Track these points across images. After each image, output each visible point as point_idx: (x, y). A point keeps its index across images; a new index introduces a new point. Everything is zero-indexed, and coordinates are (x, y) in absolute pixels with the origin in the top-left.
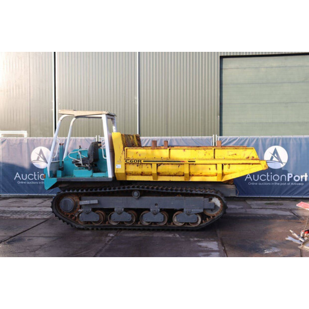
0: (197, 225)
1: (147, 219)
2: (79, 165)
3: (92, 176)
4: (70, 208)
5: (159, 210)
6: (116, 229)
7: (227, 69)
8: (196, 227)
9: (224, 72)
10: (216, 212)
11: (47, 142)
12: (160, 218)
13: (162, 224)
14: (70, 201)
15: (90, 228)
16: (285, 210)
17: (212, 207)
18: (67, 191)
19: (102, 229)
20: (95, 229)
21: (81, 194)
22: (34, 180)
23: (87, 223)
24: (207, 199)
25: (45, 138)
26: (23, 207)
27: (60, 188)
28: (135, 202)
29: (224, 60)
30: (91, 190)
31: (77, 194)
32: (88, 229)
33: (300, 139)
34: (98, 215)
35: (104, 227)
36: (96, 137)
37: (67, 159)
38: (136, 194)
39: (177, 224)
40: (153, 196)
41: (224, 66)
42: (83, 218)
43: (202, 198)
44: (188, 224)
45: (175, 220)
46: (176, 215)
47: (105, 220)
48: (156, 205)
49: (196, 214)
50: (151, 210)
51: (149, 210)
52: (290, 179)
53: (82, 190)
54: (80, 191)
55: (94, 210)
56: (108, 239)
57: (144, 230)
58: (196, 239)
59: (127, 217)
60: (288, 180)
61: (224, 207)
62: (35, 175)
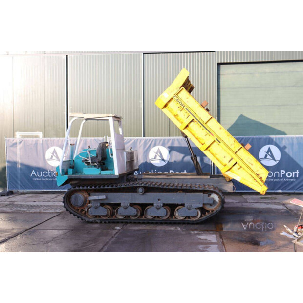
0: (197, 219)
1: (150, 213)
2: (88, 163)
3: (100, 174)
4: (80, 203)
5: (162, 205)
6: (122, 223)
7: (224, 74)
8: (196, 221)
9: (222, 77)
10: (215, 207)
11: (60, 142)
12: (163, 213)
13: (165, 218)
14: (80, 197)
15: (99, 222)
16: (279, 204)
17: (211, 202)
18: (77, 188)
19: (109, 223)
20: (103, 222)
21: (91, 190)
22: (48, 177)
23: (96, 216)
24: (206, 195)
25: (58, 138)
26: (39, 201)
27: (71, 184)
28: (140, 198)
29: (222, 66)
30: (99, 187)
31: (87, 190)
32: (97, 223)
33: (292, 139)
34: (106, 210)
35: (112, 221)
36: (105, 138)
37: (77, 157)
38: (140, 190)
39: (178, 218)
40: (157, 192)
41: (222, 72)
42: (93, 212)
43: (202, 193)
44: (189, 218)
45: (177, 214)
46: (178, 210)
47: (113, 214)
48: (159, 200)
49: (196, 208)
50: (155, 205)
51: (152, 205)
52: (283, 175)
53: (91, 187)
54: (89, 188)
55: (102, 205)
56: (114, 232)
57: (148, 223)
58: (196, 232)
59: (132, 211)
60: (281, 176)
61: (223, 202)
62: (49, 172)
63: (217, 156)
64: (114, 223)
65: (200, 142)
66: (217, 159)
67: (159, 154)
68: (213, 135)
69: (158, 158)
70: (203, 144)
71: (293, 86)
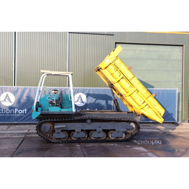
0: (122, 139)
1: (94, 136)
2: (53, 104)
3: (60, 111)
5: (102, 130)
6: (77, 142)
8: (122, 140)
10: (133, 131)
11: (12, 89)
12: (102, 135)
13: (103, 139)
14: (47, 126)
15: (61, 142)
17: (131, 128)
19: (68, 142)
20: (64, 143)
22: (2, 114)
23: (57, 139)
28: (87, 126)
30: (62, 119)
32: (59, 143)
34: (65, 134)
38: (89, 121)
39: (111, 138)
40: (98, 122)
42: (56, 136)
43: (126, 123)
44: (117, 138)
45: (110, 136)
47: (69, 136)
48: (100, 127)
49: (122, 132)
50: (97, 130)
51: (95, 130)
53: (56, 119)
55: (62, 131)
57: (94, 142)
59: (83, 135)
61: (138, 128)
62: (2, 110)
63: (135, 100)
64: (71, 142)
65: (125, 91)
66: (135, 102)
67: (80, 98)
68: (134, 87)
69: (79, 101)
70: (127, 92)
71: (158, 59)
